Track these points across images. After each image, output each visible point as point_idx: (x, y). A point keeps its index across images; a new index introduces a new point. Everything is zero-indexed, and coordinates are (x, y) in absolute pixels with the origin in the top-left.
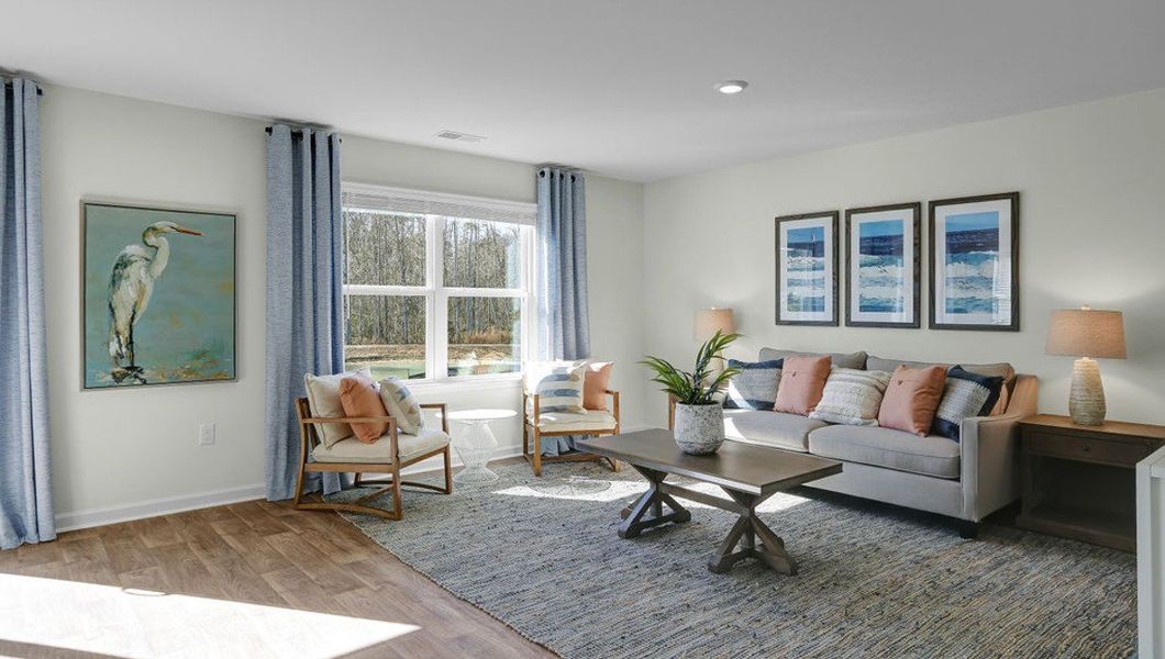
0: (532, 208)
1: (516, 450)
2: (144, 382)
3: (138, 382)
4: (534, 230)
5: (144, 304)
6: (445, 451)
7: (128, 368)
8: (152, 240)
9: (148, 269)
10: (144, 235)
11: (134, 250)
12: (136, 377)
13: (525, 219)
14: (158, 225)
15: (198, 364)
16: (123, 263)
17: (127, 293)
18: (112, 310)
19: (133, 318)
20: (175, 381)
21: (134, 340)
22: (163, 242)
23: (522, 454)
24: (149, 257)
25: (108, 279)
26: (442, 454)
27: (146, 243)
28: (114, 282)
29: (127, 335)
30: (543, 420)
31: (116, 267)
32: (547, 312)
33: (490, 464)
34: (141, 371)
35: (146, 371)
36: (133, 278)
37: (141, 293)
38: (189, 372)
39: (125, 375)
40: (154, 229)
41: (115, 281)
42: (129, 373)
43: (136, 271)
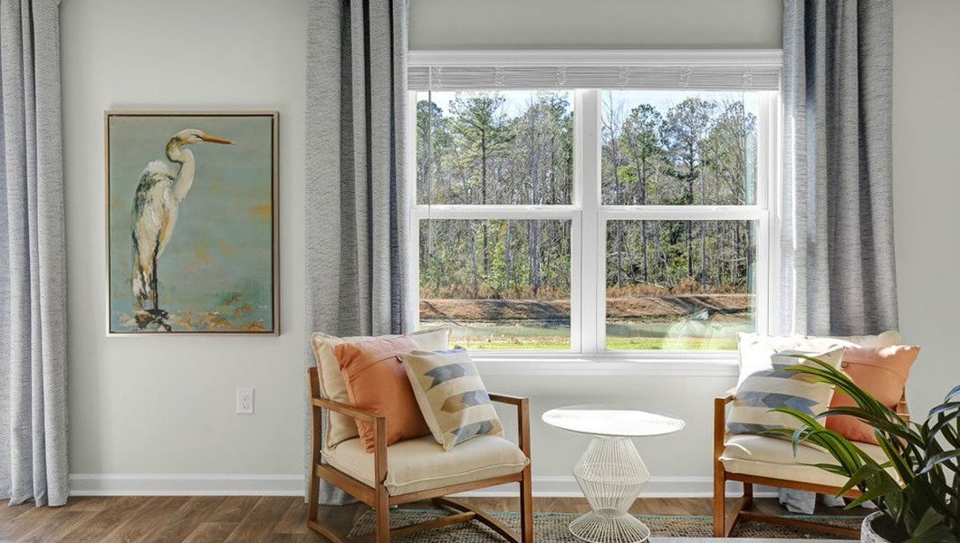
0: (771, 59)
1: (702, 486)
2: (169, 330)
3: (162, 328)
4: (779, 99)
5: (168, 234)
6: (523, 478)
7: (151, 311)
8: (176, 153)
9: (172, 188)
10: (168, 148)
11: (158, 167)
12: (160, 322)
13: (760, 80)
14: (182, 134)
15: (228, 310)
16: (146, 184)
17: (150, 220)
18: (136, 241)
19: (156, 251)
20: (202, 330)
21: (159, 277)
22: (187, 155)
23: (711, 494)
24: (174, 176)
25: (132, 204)
26: (517, 485)
27: (169, 157)
28: (137, 206)
29: (151, 271)
30: (731, 448)
31: (139, 190)
32: (795, 246)
33: (640, 506)
34: (165, 316)
35: (171, 316)
36: (157, 203)
37: (165, 220)
38: (219, 319)
39: (148, 320)
40: (178, 139)
41: (139, 204)
42: (153, 318)
43: (159, 193)
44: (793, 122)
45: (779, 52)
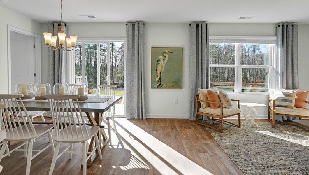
2: (163, 88)
3: (161, 87)
5: (163, 70)
7: (159, 84)
8: (164, 55)
9: (164, 61)
10: (163, 54)
11: (161, 57)
12: (161, 86)
13: (272, 42)
14: (166, 51)
15: (174, 84)
16: (159, 60)
17: (160, 67)
18: (157, 71)
19: (161, 73)
20: (169, 88)
21: (161, 78)
22: (167, 55)
24: (164, 59)
25: (156, 64)
27: (163, 55)
28: (157, 65)
29: (159, 77)
31: (157, 61)
32: (280, 72)
34: (162, 85)
35: (163, 85)
36: (161, 64)
37: (162, 67)
38: (172, 86)
39: (159, 86)
40: (165, 52)
41: (157, 64)
42: (160, 86)
43: (161, 62)
44: (279, 50)
45: (276, 37)
